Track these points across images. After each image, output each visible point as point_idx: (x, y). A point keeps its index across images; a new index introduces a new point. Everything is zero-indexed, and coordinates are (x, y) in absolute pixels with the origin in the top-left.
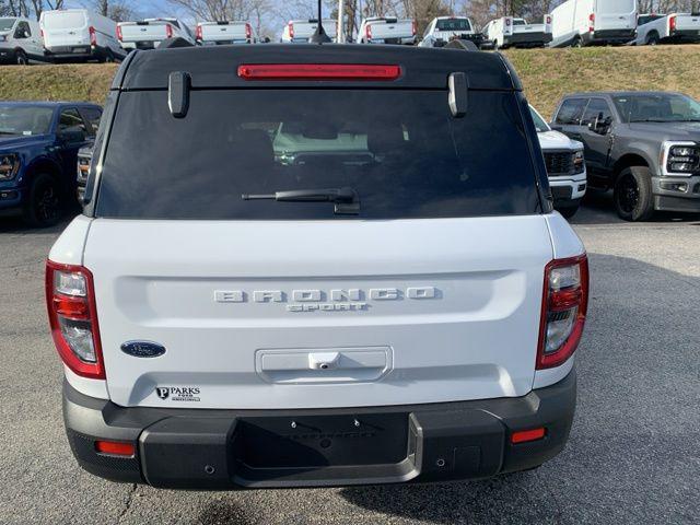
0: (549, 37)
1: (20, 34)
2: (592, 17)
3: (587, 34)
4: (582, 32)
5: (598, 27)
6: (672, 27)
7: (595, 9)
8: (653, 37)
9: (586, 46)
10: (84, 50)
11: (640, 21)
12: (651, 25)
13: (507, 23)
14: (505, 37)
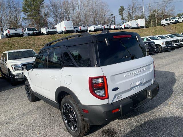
0: (57, 32)
2: (65, 27)
3: (65, 31)
4: (63, 31)
5: (67, 29)
6: (81, 29)
7: (65, 26)
8: (77, 31)
9: (65, 33)
11: (75, 28)
12: (76, 29)
13: (46, 29)
14: (47, 32)
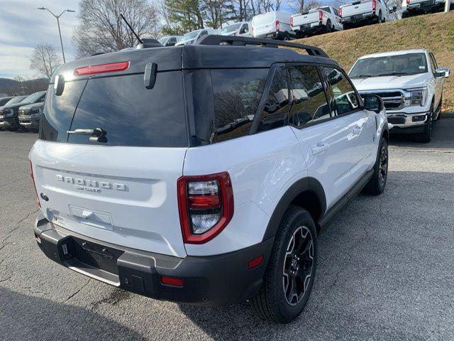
1: (242, 32)
10: (272, 35)
